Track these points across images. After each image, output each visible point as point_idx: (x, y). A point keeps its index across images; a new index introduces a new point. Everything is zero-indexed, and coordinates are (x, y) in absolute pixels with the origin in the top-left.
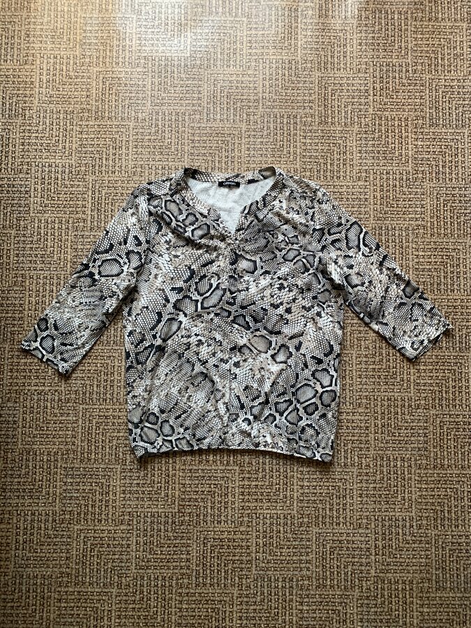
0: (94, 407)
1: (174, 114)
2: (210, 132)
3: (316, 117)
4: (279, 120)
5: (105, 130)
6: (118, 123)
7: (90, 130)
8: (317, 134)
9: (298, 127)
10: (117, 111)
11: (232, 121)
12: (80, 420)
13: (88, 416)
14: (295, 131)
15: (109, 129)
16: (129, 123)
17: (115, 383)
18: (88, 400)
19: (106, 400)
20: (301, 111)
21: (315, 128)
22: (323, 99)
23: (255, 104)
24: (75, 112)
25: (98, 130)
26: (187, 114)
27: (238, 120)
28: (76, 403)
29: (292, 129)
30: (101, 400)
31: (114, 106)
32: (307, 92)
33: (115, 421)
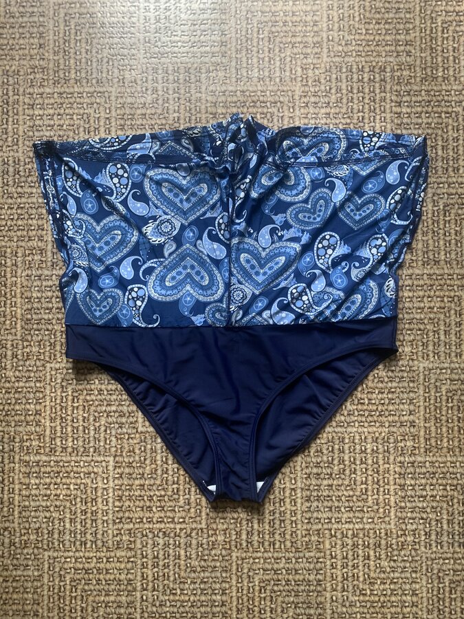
0: (66, 554)
1: (182, 71)
2: (242, 99)
3: (417, 69)
4: (355, 76)
5: (71, 100)
6: (92, 90)
7: (46, 101)
8: (419, 98)
9: (388, 87)
10: (89, 68)
11: (278, 80)
12: (46, 576)
13: (57, 570)
14: (383, 94)
15: (78, 100)
16: (111, 89)
17: (100, 515)
18: (56, 544)
19: (85, 544)
20: (391, 60)
21: (415, 88)
22: (428, 39)
23: (316, 50)
24: (21, 73)
25: (59, 101)
26: (204, 71)
27: (287, 79)
28: (38, 548)
29: (378, 91)
30: (78, 543)
31: (83, 60)
32: (402, 26)
33: (101, 577)
